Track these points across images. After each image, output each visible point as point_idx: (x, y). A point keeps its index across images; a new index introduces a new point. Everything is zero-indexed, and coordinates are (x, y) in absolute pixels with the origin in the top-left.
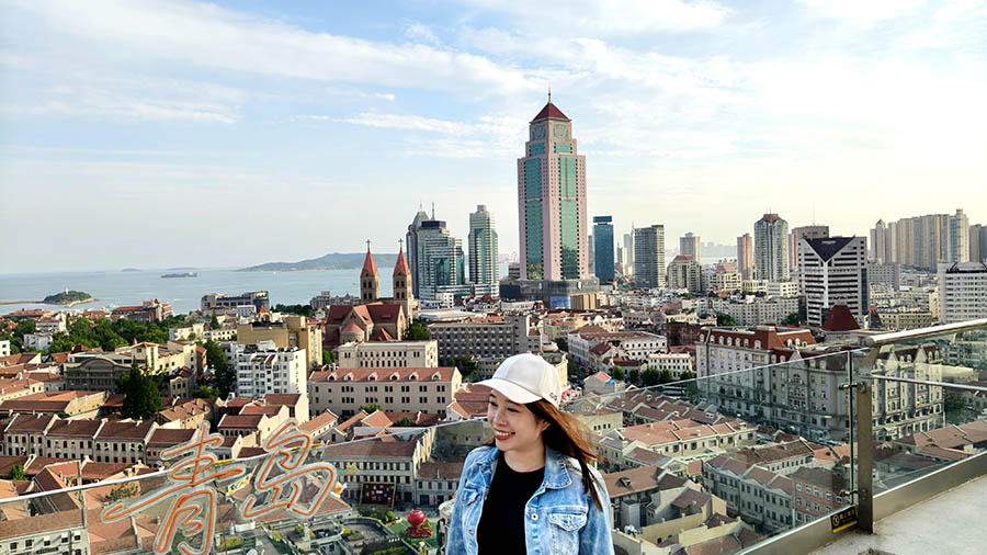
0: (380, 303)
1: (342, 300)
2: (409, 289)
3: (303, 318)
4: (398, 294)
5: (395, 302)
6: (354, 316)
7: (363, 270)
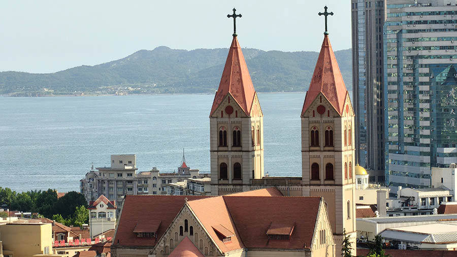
0: (263, 192)
1: (166, 178)
2: (348, 153)
3: (46, 230)
4: (315, 168)
5: (307, 191)
6: (190, 228)
7: (217, 95)
